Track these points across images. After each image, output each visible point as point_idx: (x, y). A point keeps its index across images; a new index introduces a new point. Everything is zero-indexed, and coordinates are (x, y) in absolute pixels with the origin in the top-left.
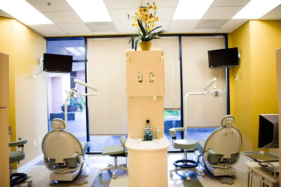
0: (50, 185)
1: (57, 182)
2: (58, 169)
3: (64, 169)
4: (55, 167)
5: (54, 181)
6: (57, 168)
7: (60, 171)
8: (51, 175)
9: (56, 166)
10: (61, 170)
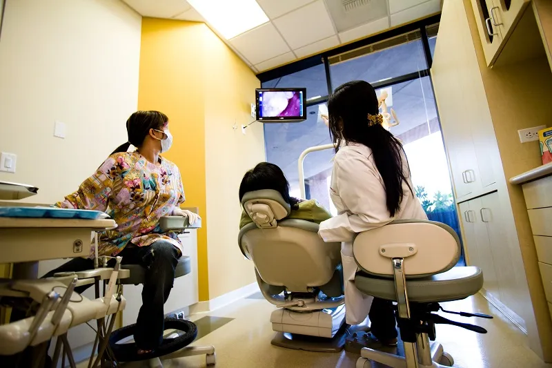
0: (274, 343)
1: (289, 337)
2: (292, 299)
3: (306, 301)
4: (282, 294)
5: (283, 333)
6: (290, 298)
7: (297, 306)
8: (273, 314)
9: (286, 294)
10: (300, 303)
